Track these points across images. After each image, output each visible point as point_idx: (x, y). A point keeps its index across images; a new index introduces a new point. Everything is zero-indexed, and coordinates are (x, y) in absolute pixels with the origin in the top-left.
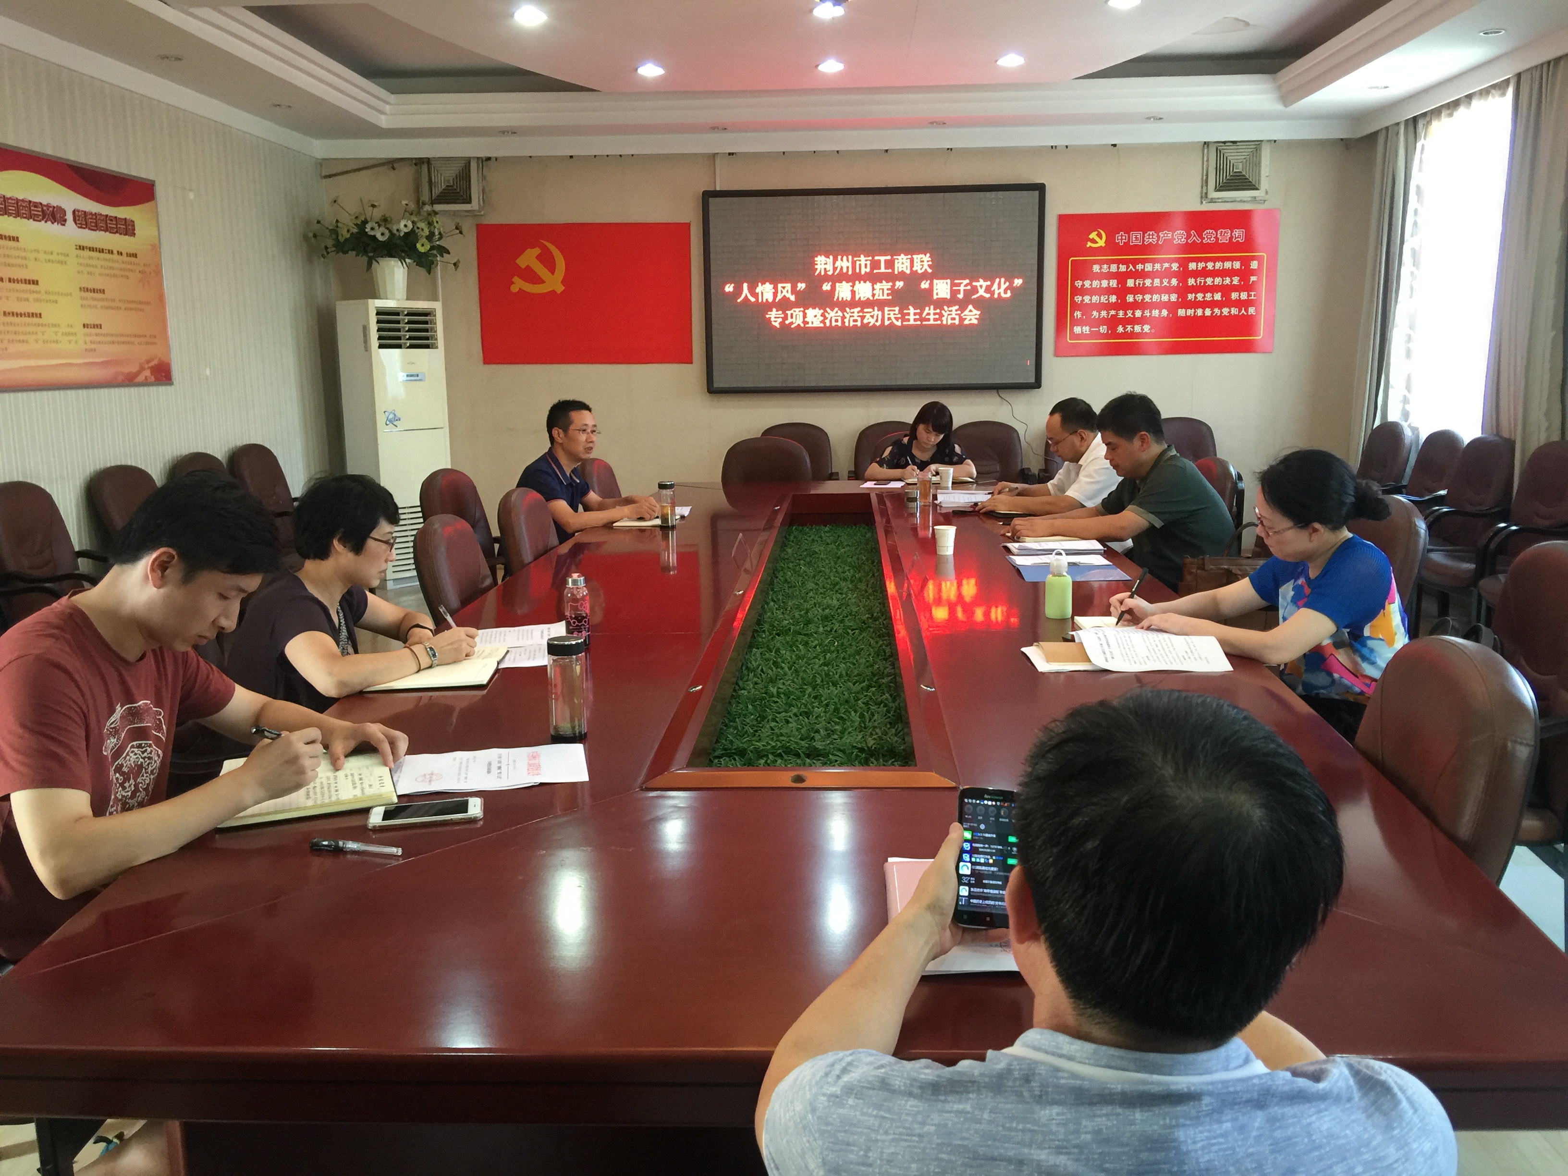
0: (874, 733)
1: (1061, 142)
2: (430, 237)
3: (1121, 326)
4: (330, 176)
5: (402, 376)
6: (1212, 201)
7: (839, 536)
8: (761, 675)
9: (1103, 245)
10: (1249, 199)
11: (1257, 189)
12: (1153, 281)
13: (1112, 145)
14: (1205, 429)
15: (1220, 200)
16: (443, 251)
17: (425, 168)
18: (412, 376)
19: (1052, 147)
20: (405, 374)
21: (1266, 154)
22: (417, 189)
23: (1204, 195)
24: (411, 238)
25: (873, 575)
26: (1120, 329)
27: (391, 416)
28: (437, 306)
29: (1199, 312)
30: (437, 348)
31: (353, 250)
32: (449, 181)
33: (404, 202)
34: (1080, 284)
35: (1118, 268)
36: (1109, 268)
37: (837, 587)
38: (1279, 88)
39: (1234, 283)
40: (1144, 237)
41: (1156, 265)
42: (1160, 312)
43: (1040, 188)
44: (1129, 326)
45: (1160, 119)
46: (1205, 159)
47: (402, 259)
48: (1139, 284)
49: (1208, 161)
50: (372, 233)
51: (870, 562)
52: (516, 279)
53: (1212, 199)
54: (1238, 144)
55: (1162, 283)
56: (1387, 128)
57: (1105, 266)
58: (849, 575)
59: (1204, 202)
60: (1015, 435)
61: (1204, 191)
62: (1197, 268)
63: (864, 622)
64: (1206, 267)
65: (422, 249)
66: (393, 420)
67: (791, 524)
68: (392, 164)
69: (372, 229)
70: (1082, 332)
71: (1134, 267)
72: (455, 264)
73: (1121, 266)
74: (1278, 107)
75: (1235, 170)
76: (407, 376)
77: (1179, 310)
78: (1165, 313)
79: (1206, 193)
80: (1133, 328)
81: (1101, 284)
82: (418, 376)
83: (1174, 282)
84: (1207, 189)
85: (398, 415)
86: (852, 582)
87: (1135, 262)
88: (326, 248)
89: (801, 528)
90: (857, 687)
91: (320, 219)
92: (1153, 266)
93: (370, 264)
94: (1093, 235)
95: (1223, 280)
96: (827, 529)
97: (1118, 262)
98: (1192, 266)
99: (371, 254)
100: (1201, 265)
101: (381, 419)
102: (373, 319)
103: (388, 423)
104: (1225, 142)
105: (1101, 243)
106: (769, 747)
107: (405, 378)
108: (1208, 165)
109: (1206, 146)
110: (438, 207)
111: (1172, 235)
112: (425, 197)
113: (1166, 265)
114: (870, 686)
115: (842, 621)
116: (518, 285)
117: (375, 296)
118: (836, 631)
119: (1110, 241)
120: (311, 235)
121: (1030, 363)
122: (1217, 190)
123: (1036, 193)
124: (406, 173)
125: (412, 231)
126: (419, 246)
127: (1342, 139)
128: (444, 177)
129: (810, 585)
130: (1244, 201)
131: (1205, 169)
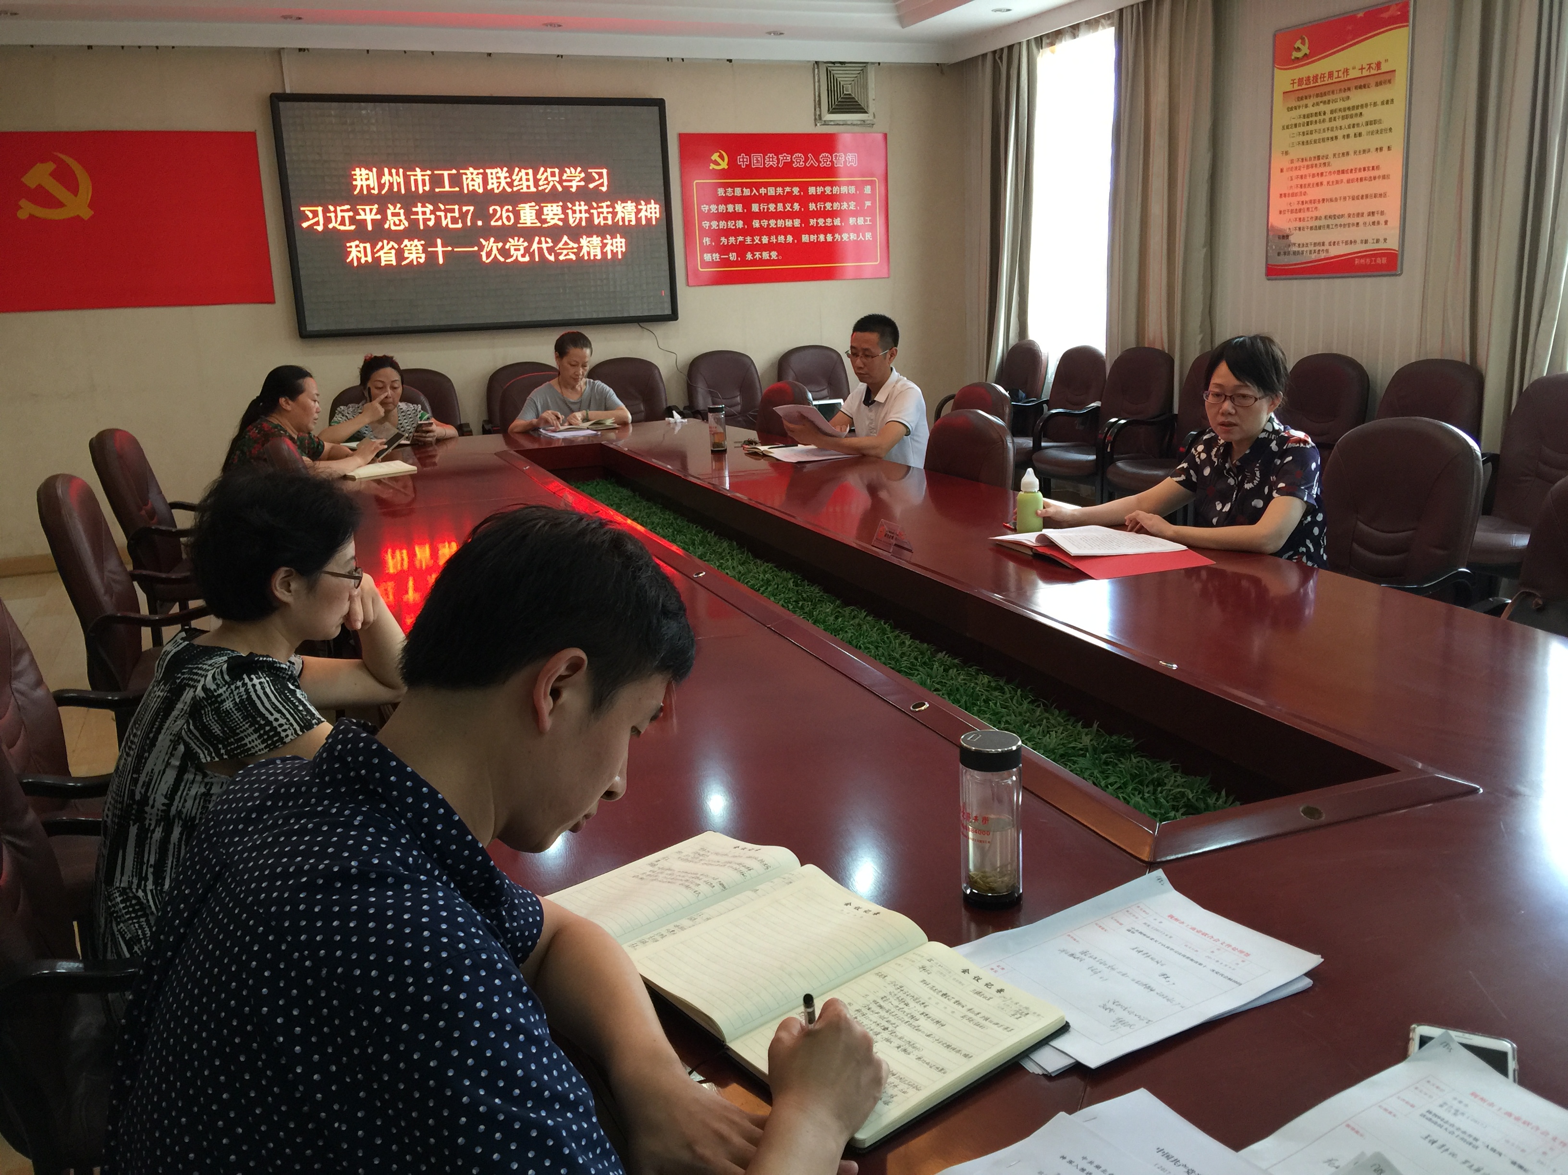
1: (675, 54)
3: (749, 253)
6: (826, 123)
9: (726, 167)
10: (859, 123)
11: (866, 112)
12: (777, 206)
13: (728, 60)
15: (832, 123)
19: (668, 59)
21: (872, 75)
23: (817, 117)
26: (749, 256)
29: (822, 238)
34: (706, 209)
35: (742, 192)
36: (734, 192)
38: (898, 8)
39: (851, 208)
40: (764, 158)
42: (786, 238)
43: (660, 104)
44: (757, 253)
45: (781, 34)
46: (816, 78)
48: (764, 209)
49: (819, 81)
52: (23, 203)
54: (846, 65)
55: (785, 207)
57: (730, 190)
59: (818, 125)
61: (818, 113)
62: (816, 192)
64: (825, 191)
70: (713, 260)
71: (758, 191)
73: (744, 189)
74: (895, 27)
75: (845, 92)
77: (803, 236)
78: (790, 239)
79: (820, 115)
80: (761, 255)
81: (727, 209)
83: (796, 206)
84: (820, 111)
87: (758, 186)
92: (776, 190)
94: (715, 156)
95: (841, 206)
97: (742, 185)
98: (812, 190)
100: (820, 190)
104: (834, 63)
105: (724, 165)
108: (819, 86)
109: (816, 66)
111: (791, 158)
113: (788, 189)
116: (27, 209)
119: (732, 162)
121: (666, 293)
122: (831, 112)
123: (656, 109)
127: (938, 64)
130: (854, 125)
131: (817, 90)
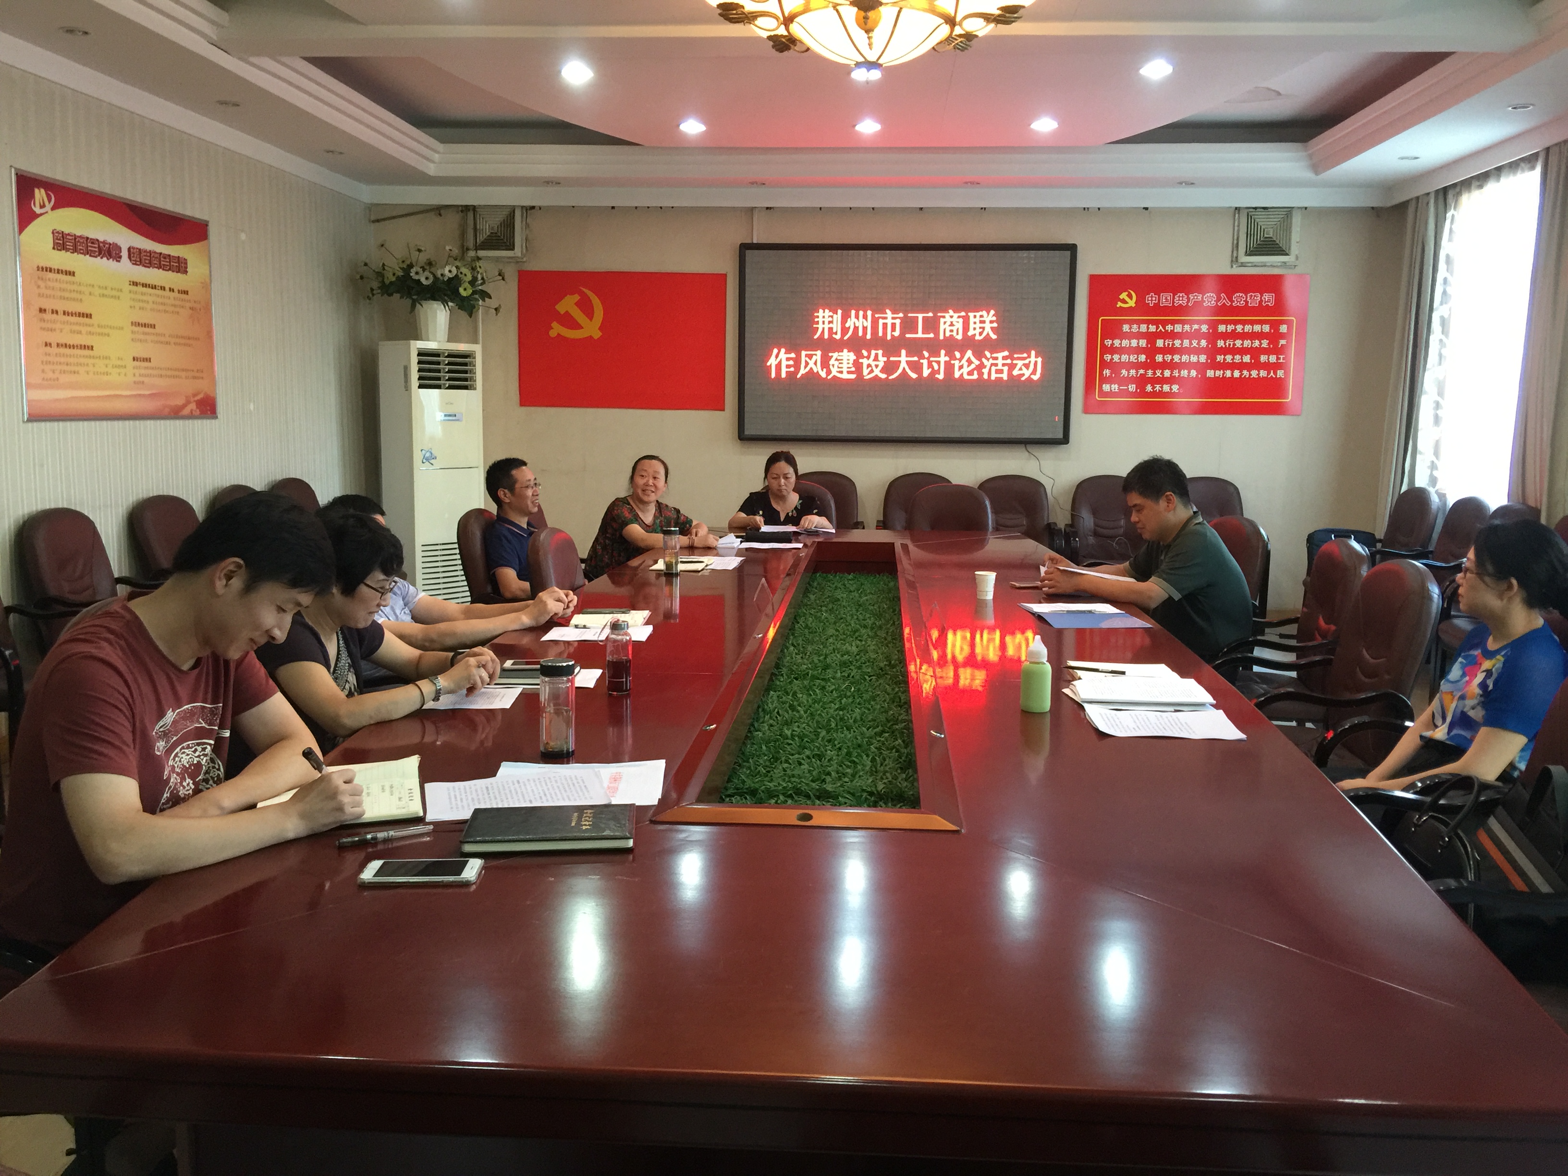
0: (884, 777)
1: (1093, 204)
2: (473, 282)
3: (1149, 385)
4: (378, 221)
5: (440, 416)
6: (1243, 265)
7: (862, 584)
8: (777, 717)
9: (1134, 305)
10: (1279, 264)
11: (1287, 254)
12: (1182, 342)
13: (1144, 208)
14: (1232, 489)
15: (1250, 265)
16: (485, 295)
17: (470, 215)
18: (450, 416)
19: (1084, 209)
20: (443, 414)
21: (1297, 220)
22: (463, 235)
23: (1234, 259)
24: (454, 282)
25: (894, 622)
26: (1149, 388)
27: (428, 455)
28: (477, 349)
29: (1228, 374)
30: (475, 389)
31: (397, 292)
32: (493, 228)
33: (448, 248)
34: (1110, 343)
35: (1148, 328)
36: (1139, 328)
37: (857, 634)
38: (1310, 157)
39: (1263, 346)
40: (1174, 298)
41: (1186, 326)
42: (1189, 372)
43: (1072, 249)
44: (1158, 386)
45: (1192, 184)
46: (1236, 224)
47: (445, 303)
48: (1169, 344)
49: (1238, 226)
50: (416, 277)
51: (891, 610)
52: (555, 325)
53: (1242, 263)
54: (1269, 210)
55: (1191, 344)
56: (1418, 198)
57: (1135, 326)
58: (870, 622)
59: (1234, 266)
60: (1042, 489)
61: (1235, 255)
62: (1226, 330)
63: (881, 669)
64: (1236, 329)
65: (463, 293)
66: (429, 458)
67: (815, 571)
68: (439, 210)
69: (417, 273)
70: (1111, 390)
71: (1164, 328)
72: (496, 309)
73: (1150, 326)
74: (1309, 175)
75: (1265, 236)
76: (445, 415)
77: (1208, 371)
78: (1194, 373)
79: (1237, 257)
80: (1162, 387)
81: (1130, 343)
82: (455, 416)
83: (1204, 343)
84: (1237, 254)
85: (435, 453)
86: (872, 629)
87: (1165, 323)
88: (372, 290)
89: (825, 575)
90: (871, 732)
91: (367, 261)
92: (1183, 327)
93: (413, 307)
94: (1124, 296)
95: (1252, 343)
96: (851, 577)
97: (1148, 322)
98: (1222, 328)
99: (415, 297)
100: (1230, 328)
101: (418, 456)
102: (414, 359)
103: (424, 461)
104: (1255, 208)
105: (1132, 303)
106: (781, 788)
107: (443, 418)
108: (1238, 231)
109: (1237, 211)
110: (481, 253)
111: (1202, 298)
112: (471, 243)
113: (1196, 327)
114: (883, 732)
115: (860, 668)
116: (557, 329)
117: (417, 337)
118: (853, 677)
119: (1140, 301)
120: (358, 277)
121: (1059, 419)
122: (1247, 254)
123: (1068, 253)
124: (453, 220)
125: (456, 276)
126: (461, 290)
127: (1373, 208)
128: (488, 225)
129: (831, 631)
130: (1274, 266)
131: (1235, 234)
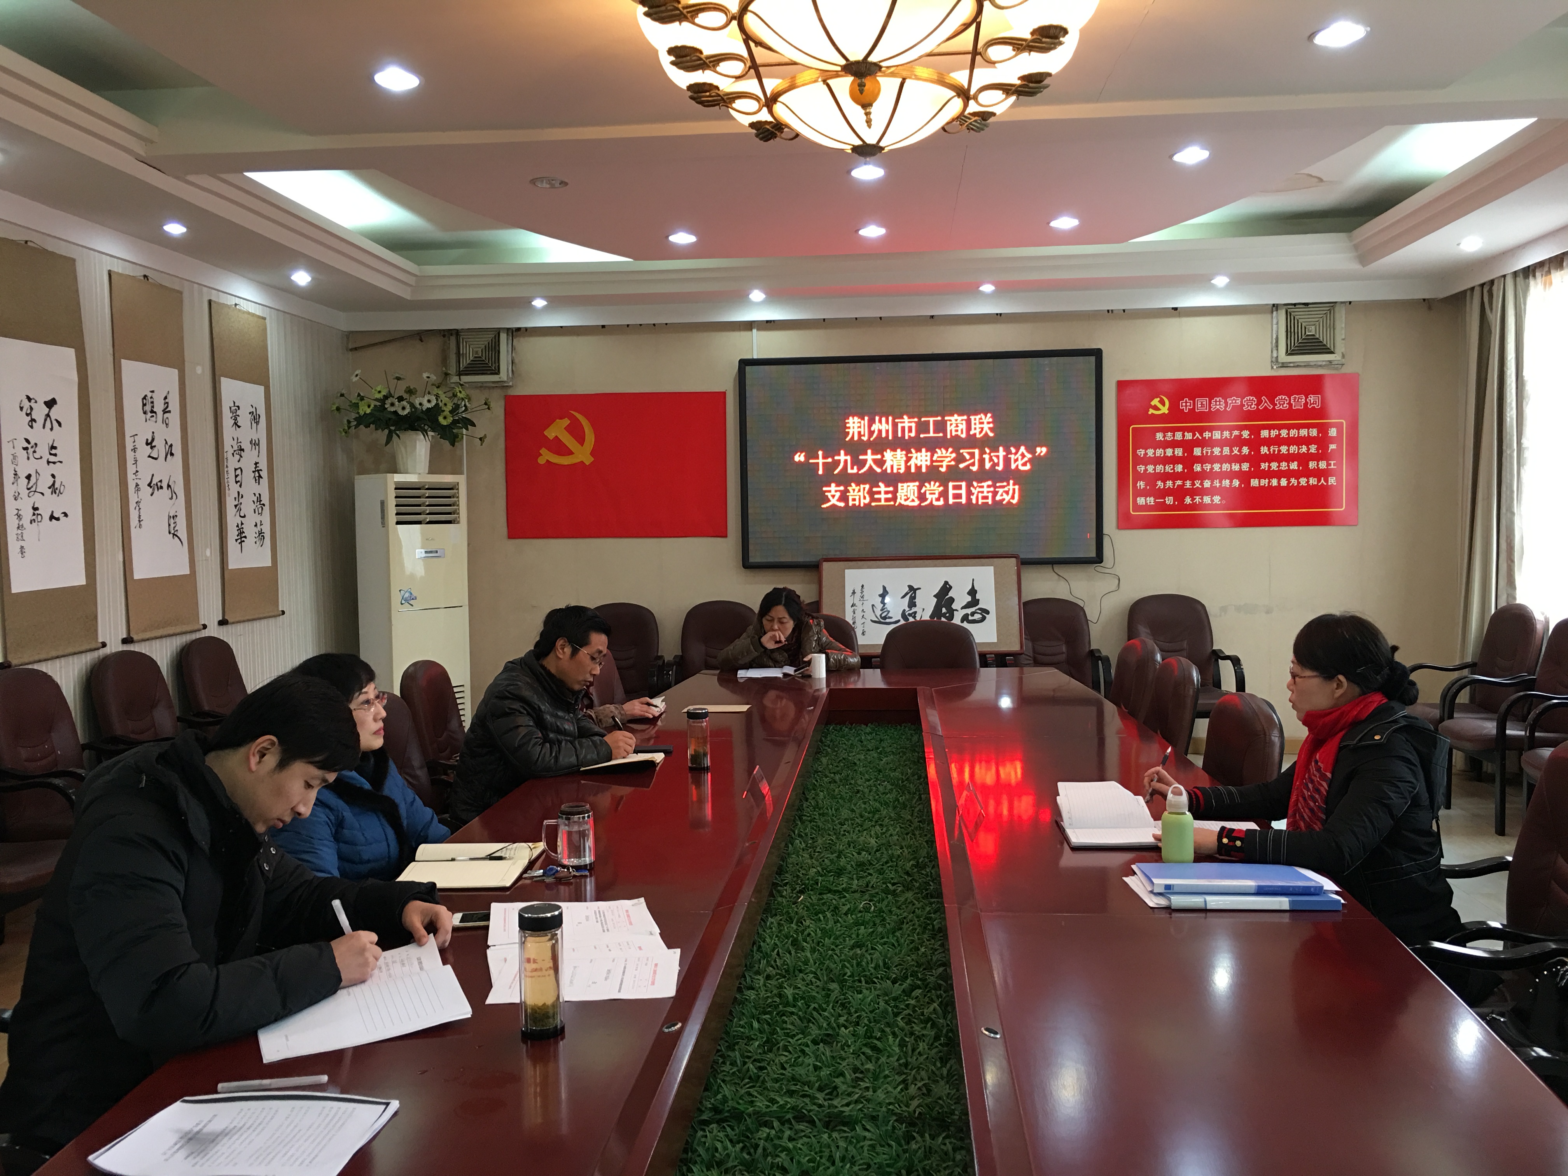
1: (1117, 306)
2: (455, 410)
4: (356, 349)
5: (420, 553)
9: (1167, 412)
10: (1324, 363)
11: (1332, 353)
12: (1222, 450)
13: (1173, 308)
15: (1292, 365)
16: (468, 423)
17: (453, 339)
18: (431, 552)
19: (1108, 311)
20: (423, 551)
22: (445, 361)
26: (1188, 500)
27: (407, 595)
28: (461, 480)
29: (1274, 482)
30: (458, 523)
31: (373, 423)
32: (477, 353)
35: (1184, 436)
36: (1174, 436)
38: (1356, 247)
40: (1210, 403)
41: (1225, 432)
42: (1231, 482)
43: (1097, 354)
44: (1198, 497)
47: (425, 432)
49: (1277, 323)
50: (392, 409)
52: (543, 451)
54: (1310, 306)
55: (1231, 451)
62: (1270, 435)
64: (1280, 434)
65: (444, 422)
66: (409, 600)
67: (828, 723)
68: (421, 336)
69: (392, 405)
70: (1146, 503)
71: (1201, 435)
72: (481, 439)
73: (1186, 434)
74: (1355, 266)
75: (1307, 333)
76: (426, 552)
77: (1252, 480)
78: (1236, 483)
80: (1202, 499)
81: (1165, 453)
82: (437, 552)
83: (1245, 450)
84: (1277, 353)
85: (414, 594)
88: (349, 422)
89: (839, 727)
92: (1222, 434)
93: (389, 439)
94: (1155, 402)
95: (1299, 449)
97: (1183, 430)
98: (1265, 434)
99: (393, 428)
100: (1274, 433)
101: (396, 598)
102: (392, 493)
103: (403, 602)
104: (1295, 305)
105: (1165, 410)
107: (424, 555)
108: (1278, 329)
109: (1274, 308)
110: (465, 379)
111: (1241, 402)
112: (453, 370)
113: (1236, 433)
116: (546, 456)
119: (1174, 407)
121: (1092, 535)
123: (1093, 359)
124: (434, 346)
125: (437, 404)
126: (441, 419)
127: (1424, 300)
128: (471, 351)
130: (1318, 366)
131: (1274, 332)
